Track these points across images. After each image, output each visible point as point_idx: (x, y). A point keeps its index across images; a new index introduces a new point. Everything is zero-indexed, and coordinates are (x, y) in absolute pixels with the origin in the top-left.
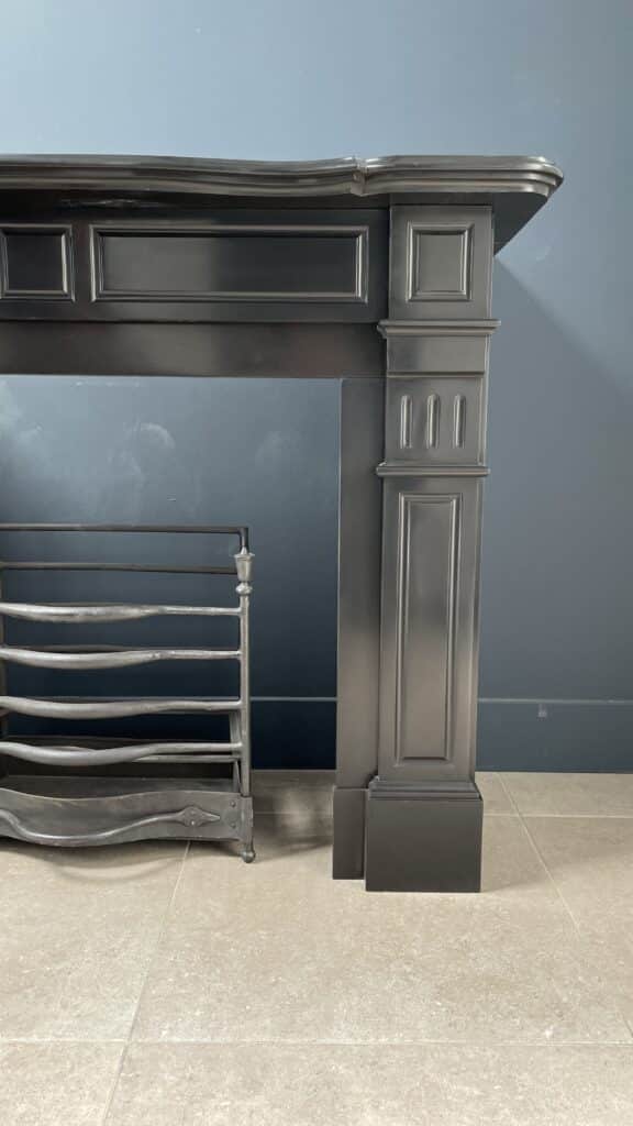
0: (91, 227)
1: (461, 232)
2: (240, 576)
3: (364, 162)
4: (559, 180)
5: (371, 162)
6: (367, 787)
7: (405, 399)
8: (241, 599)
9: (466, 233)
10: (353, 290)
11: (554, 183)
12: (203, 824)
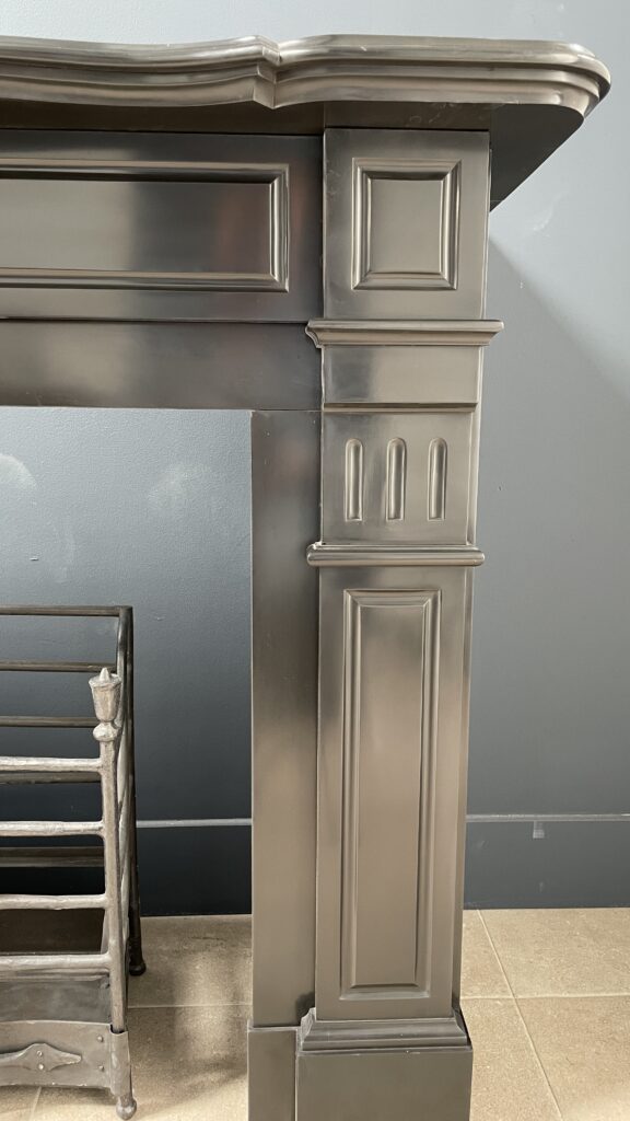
1: (440, 176)
2: (100, 714)
3: (276, 46)
4: (604, 87)
5: (288, 48)
6: (299, 1024)
7: (349, 446)
8: (102, 746)
9: (449, 176)
10: (265, 267)
11: (596, 92)
12: (57, 1068)
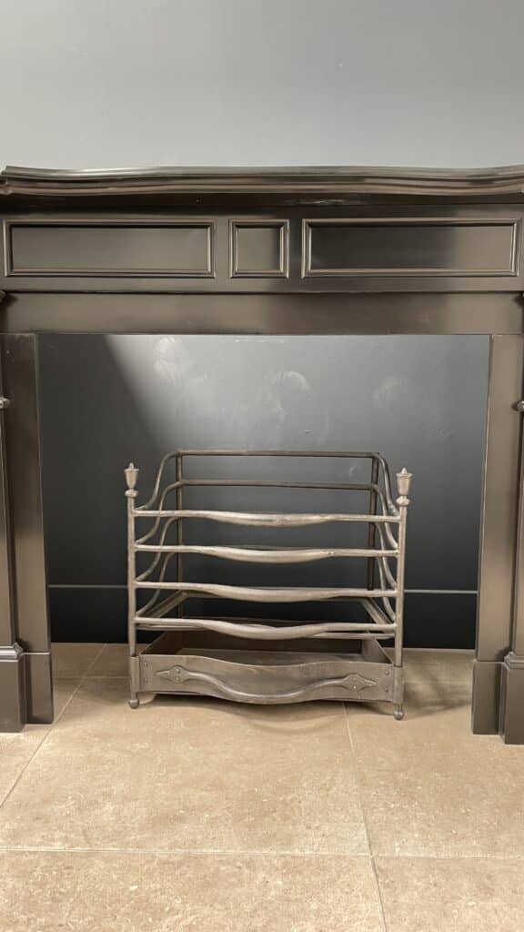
0: (304, 221)
2: (401, 491)
6: (502, 661)
12: (363, 688)
